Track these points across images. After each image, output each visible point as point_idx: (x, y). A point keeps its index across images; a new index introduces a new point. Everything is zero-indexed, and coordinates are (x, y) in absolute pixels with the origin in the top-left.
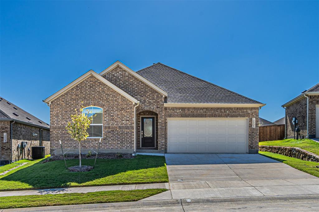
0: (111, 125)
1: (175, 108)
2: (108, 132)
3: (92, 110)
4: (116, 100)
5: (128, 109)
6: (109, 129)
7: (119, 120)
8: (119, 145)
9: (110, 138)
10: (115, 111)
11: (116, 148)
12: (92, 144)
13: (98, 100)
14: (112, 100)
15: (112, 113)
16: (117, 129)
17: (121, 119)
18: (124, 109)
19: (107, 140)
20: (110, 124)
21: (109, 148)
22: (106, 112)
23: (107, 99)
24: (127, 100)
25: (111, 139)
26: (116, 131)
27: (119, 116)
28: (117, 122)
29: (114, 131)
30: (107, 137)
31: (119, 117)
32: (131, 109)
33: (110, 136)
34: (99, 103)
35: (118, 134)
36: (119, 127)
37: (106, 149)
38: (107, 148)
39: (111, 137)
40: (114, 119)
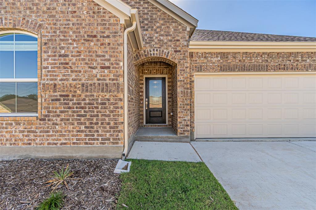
0: (61, 80)
1: (210, 53)
2: (52, 100)
3: (14, 42)
4: (75, 12)
5: (108, 37)
6: (55, 91)
7: (82, 66)
8: (83, 134)
9: (58, 116)
10: (70, 41)
11: (74, 143)
12: (7, 132)
13: (25, 12)
14: (62, 12)
15: (62, 48)
16: (75, 92)
17: (86, 64)
18: (95, 36)
19: (49, 120)
20: (59, 78)
21: (56, 144)
22: (46, 44)
23: (49, 9)
24: (105, 13)
25: (62, 120)
26: (74, 96)
27: (82, 57)
28: (76, 71)
29: (68, 96)
30: (49, 112)
31: (84, 60)
32: (114, 37)
33: (58, 111)
34: (28, 21)
35: (79, 104)
36: (83, 85)
37: (46, 145)
38: (49, 144)
39: (61, 112)
40: (67, 64)
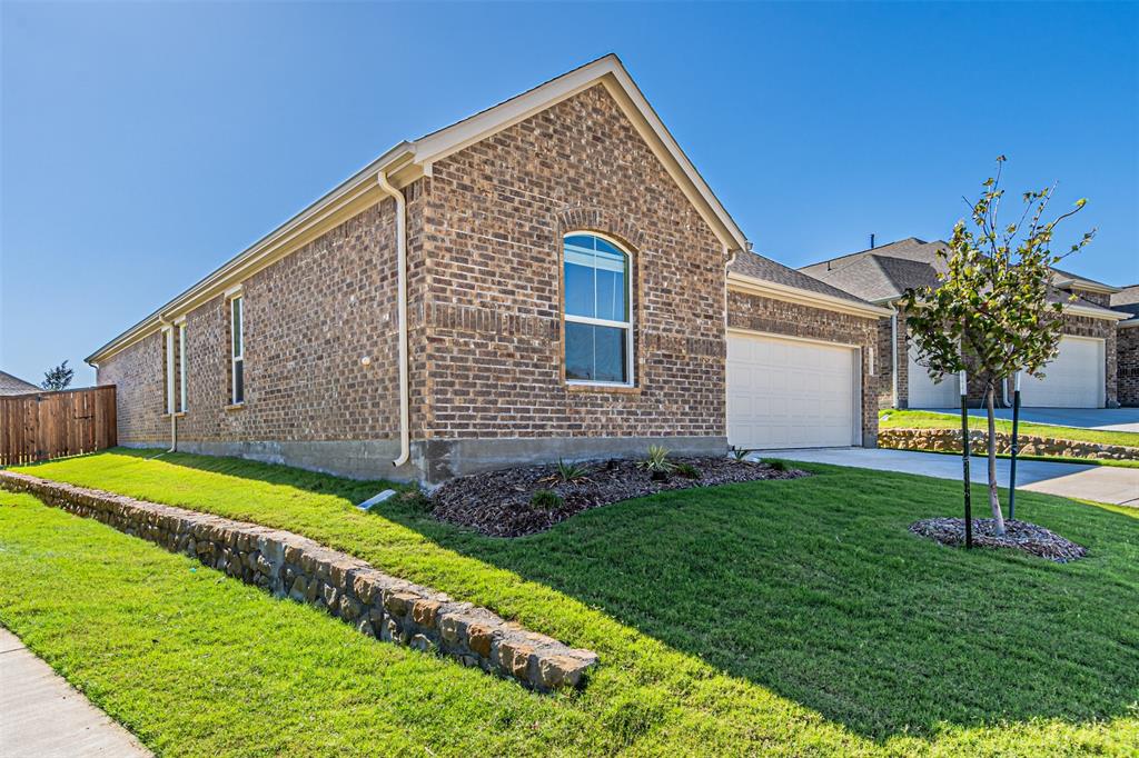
0: (664, 330)
1: (740, 294)
2: (655, 362)
3: (595, 252)
4: (678, 223)
5: (711, 270)
6: (659, 349)
7: (685, 313)
8: (687, 418)
9: (662, 388)
10: (673, 269)
11: (679, 433)
12: (602, 412)
13: (622, 209)
14: (665, 220)
15: (665, 278)
16: (680, 351)
17: (690, 308)
18: (698, 267)
19: (652, 394)
20: (662, 327)
21: (659, 434)
22: (646, 268)
23: (649, 210)
24: (708, 233)
25: (665, 395)
26: (677, 357)
27: (686, 297)
28: (680, 318)
29: (671, 356)
30: (651, 381)
31: (687, 301)
32: (717, 271)
33: (661, 380)
34: (627, 225)
35: (683, 370)
36: (688, 340)
37: (649, 435)
38: (652, 433)
39: (665, 382)
40: (670, 305)
